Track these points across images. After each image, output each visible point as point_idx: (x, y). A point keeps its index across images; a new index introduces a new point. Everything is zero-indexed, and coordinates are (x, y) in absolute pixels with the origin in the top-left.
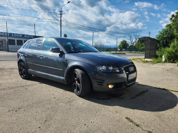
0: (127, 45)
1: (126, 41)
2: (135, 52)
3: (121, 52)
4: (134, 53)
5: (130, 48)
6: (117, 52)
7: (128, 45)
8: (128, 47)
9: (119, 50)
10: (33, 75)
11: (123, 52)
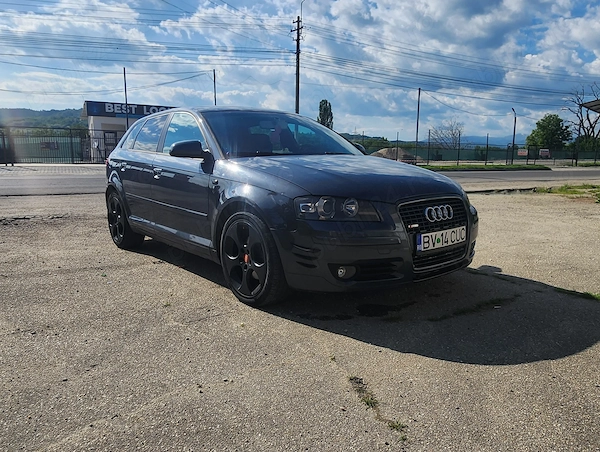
0: (566, 135)
1: (560, 117)
2: (592, 162)
3: (531, 162)
4: (587, 166)
5: (573, 146)
6: (516, 163)
7: (569, 134)
8: (567, 144)
9: (526, 153)
10: (147, 238)
11: (539, 163)
